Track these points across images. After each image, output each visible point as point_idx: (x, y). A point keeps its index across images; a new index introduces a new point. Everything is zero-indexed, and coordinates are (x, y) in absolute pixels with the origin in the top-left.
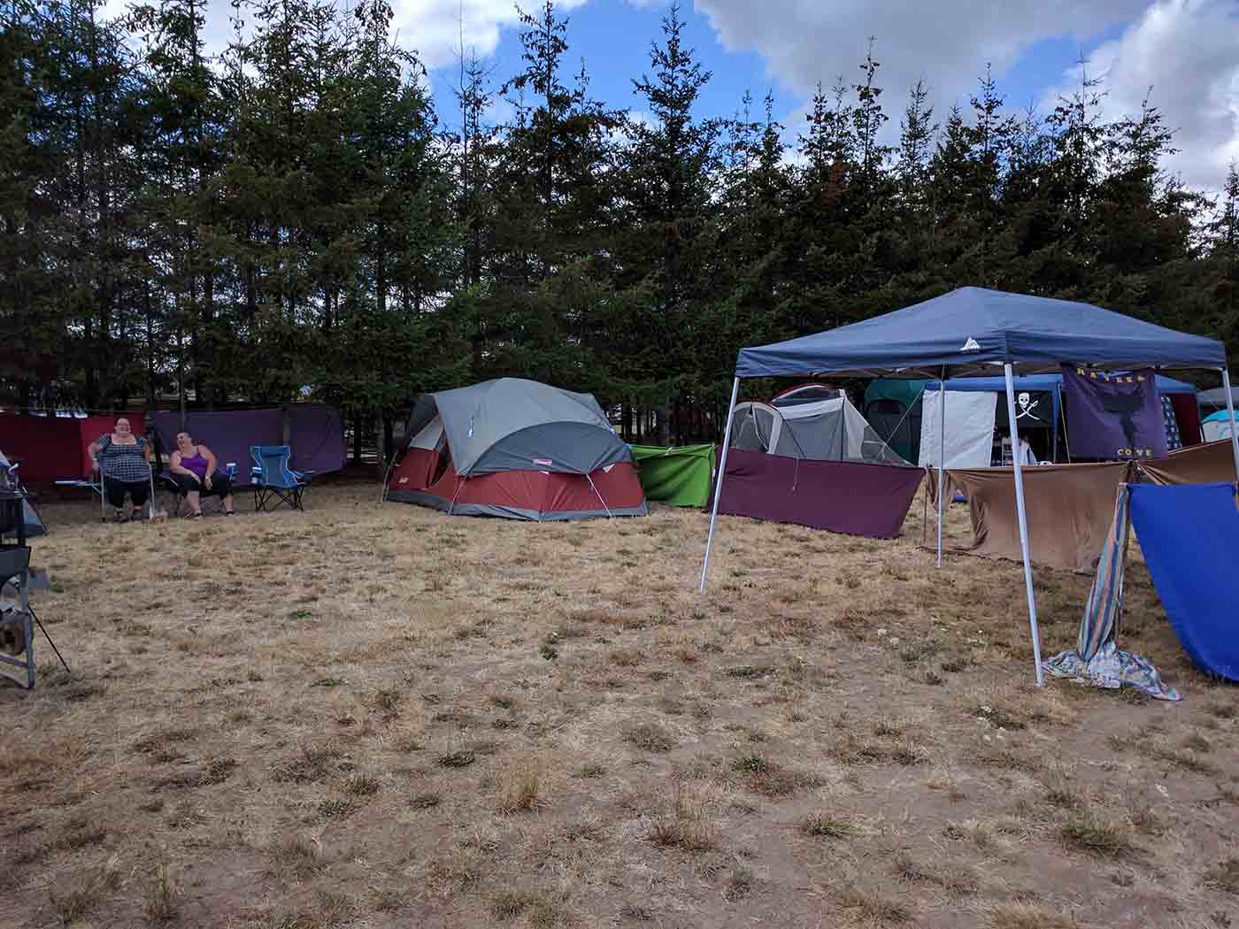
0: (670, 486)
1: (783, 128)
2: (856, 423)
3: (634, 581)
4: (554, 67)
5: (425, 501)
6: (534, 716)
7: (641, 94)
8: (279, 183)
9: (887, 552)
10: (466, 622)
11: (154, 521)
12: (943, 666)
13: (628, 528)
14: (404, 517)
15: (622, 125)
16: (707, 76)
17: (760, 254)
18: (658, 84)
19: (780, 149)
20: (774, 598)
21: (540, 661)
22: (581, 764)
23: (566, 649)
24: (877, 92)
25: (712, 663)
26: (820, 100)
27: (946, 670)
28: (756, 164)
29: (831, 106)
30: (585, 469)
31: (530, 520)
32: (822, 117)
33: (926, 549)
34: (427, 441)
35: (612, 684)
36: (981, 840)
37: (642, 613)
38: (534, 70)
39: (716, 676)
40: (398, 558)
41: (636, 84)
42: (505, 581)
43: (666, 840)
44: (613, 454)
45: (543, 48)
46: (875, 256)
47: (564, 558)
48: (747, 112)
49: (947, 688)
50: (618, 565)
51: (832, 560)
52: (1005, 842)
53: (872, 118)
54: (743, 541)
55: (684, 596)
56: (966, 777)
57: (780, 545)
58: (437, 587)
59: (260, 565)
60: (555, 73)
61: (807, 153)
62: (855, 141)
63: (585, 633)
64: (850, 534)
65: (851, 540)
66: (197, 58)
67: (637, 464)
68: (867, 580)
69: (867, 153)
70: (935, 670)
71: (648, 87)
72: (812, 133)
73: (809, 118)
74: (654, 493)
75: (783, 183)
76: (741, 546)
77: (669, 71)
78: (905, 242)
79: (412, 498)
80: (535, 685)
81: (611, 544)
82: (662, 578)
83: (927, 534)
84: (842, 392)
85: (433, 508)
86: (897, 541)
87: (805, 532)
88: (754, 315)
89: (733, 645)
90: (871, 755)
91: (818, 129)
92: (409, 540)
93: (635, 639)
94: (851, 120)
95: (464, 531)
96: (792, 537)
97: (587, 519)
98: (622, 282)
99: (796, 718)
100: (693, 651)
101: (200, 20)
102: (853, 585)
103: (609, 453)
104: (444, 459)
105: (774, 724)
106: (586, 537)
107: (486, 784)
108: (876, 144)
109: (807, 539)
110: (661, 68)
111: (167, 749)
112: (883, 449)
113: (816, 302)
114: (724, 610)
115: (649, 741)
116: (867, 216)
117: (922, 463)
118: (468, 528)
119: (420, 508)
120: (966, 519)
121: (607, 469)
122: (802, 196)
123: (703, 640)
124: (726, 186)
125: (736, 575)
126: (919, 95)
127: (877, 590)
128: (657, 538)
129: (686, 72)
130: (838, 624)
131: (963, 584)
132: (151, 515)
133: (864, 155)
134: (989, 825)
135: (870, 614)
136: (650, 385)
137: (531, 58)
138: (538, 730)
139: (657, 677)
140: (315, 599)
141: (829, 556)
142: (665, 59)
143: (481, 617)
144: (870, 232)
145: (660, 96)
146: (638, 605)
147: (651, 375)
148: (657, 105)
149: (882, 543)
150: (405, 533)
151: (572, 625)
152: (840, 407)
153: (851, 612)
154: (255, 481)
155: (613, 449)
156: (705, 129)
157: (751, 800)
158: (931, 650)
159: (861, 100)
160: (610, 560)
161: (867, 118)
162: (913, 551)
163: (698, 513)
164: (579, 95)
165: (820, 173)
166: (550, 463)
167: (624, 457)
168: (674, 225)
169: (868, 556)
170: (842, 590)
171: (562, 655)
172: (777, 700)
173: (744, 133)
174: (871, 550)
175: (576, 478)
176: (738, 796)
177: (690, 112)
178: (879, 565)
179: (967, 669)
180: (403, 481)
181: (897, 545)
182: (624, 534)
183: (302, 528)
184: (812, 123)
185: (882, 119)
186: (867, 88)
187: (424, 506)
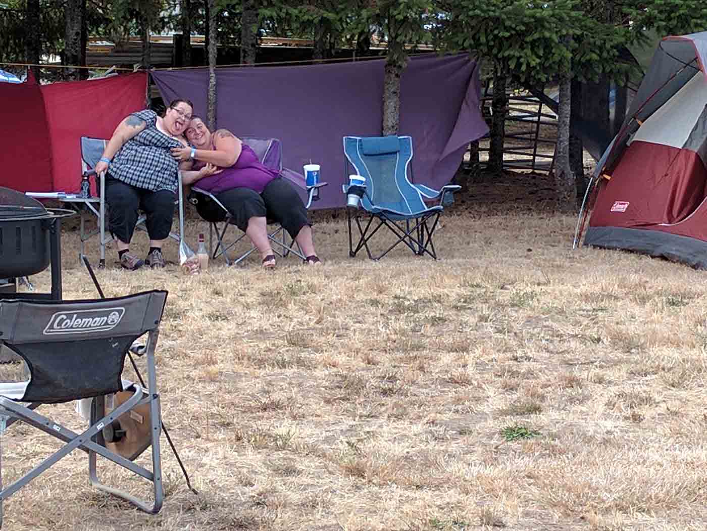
14: (634, 278)
59: (411, 349)
119: (655, 263)
132: (183, 259)
140: (536, 409)
150: (648, 305)
154: (353, 200)
187: (663, 258)
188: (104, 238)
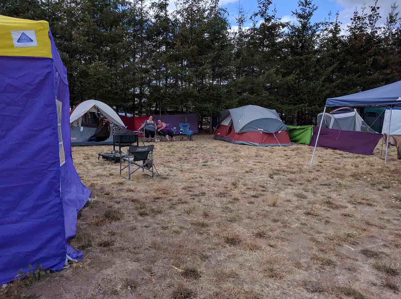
0: (298, 138)
1: (342, 23)
2: (359, 120)
3: (290, 162)
4: (267, 10)
5: (226, 140)
6: (271, 190)
7: (294, 15)
8: (189, 50)
9: (368, 159)
10: (247, 169)
11: (157, 142)
12: (383, 187)
13: (286, 149)
14: (221, 144)
15: (287, 26)
16: (317, 8)
17: (331, 65)
18: (300, 12)
19: (340, 30)
20: (332, 168)
21: (269, 179)
22: (286, 199)
23: (275, 177)
24: (378, 8)
25: (315, 182)
26: (356, 13)
27: (384, 188)
28: (330, 35)
29: (360, 14)
30: (273, 132)
31: (256, 146)
32: (356, 19)
33: (381, 158)
34: (226, 123)
35: (289, 185)
36: (388, 221)
37: (294, 170)
38: (261, 11)
39: (317, 185)
40: (224, 154)
41: (293, 12)
42: (254, 160)
43: (308, 214)
44: (282, 127)
45: (264, 4)
46: (371, 65)
47: (269, 156)
48: (329, 18)
49: (384, 192)
50: (285, 159)
51: (350, 160)
52: (395, 222)
53: (375, 17)
54: (322, 154)
55: (305, 167)
56: (386, 209)
57: (333, 155)
58: (236, 161)
59: (189, 154)
60: (268, 11)
61: (350, 31)
62: (368, 25)
63: (280, 174)
64: (356, 153)
65: (356, 155)
66: (166, 15)
67: (288, 131)
68: (361, 166)
69: (372, 29)
70: (381, 187)
71: (297, 13)
72: (352, 24)
73: (351, 19)
74: (292, 139)
75: (340, 41)
76: (321, 155)
77: (304, 7)
78: (383, 60)
79: (221, 138)
80: (269, 184)
81: (282, 153)
82: (299, 162)
83: (382, 154)
84: (355, 110)
85: (228, 141)
86: (372, 156)
87: (342, 152)
88: (327, 85)
89: (321, 179)
90: (360, 203)
91: (354, 23)
92: (225, 150)
93: (293, 176)
94: (367, 18)
95: (238, 148)
96: (337, 153)
97: (273, 146)
98: (284, 75)
99: (340, 195)
100: (310, 179)
101: (168, 4)
102: (356, 166)
103: (280, 128)
104: (231, 128)
105: (334, 195)
106: (274, 151)
107: (264, 201)
108: (376, 26)
109: (342, 154)
110: (301, 7)
111: (190, 189)
112: (368, 129)
113: (349, 80)
114: (318, 171)
115: (300, 196)
116: (370, 51)
117: (383, 133)
118: (239, 147)
119: (224, 142)
120: (396, 151)
121: (279, 132)
122: (346, 46)
123: (312, 177)
124: (320, 43)
125: (321, 162)
126: (394, 7)
127: (364, 168)
128: (295, 152)
129: (310, 8)
130: (352, 176)
131: (393, 168)
132: (156, 141)
133: (371, 30)
134: (391, 218)
135: (361, 174)
136: (292, 107)
137: (260, 7)
138: (273, 193)
139: (301, 184)
140: (207, 162)
141: (349, 159)
142: (303, 4)
143: (251, 169)
144: (370, 56)
145: (300, 16)
146: (293, 168)
147: (292, 104)
148: (299, 19)
149: (367, 156)
150: (223, 148)
151: (275, 172)
152: (354, 115)
153: (356, 173)
154: (181, 133)
155: (281, 127)
156: (315, 26)
157: (328, 209)
158: (380, 183)
159: (372, 11)
160: (283, 157)
161: (374, 17)
162: (377, 159)
163: (307, 146)
164: (274, 16)
165: (354, 37)
166: (262, 130)
167: (285, 128)
168: (302, 58)
169: (362, 160)
170: (353, 168)
171: (275, 178)
172: (334, 191)
173: (328, 25)
174: (363, 158)
175: (270, 134)
176: (325, 208)
177: (310, 20)
178: (365, 162)
179: (390, 188)
180: (219, 134)
181: (372, 157)
182: (285, 151)
183: (195, 145)
184: (352, 21)
185: (379, 18)
186: (375, 7)
188: (144, 138)
